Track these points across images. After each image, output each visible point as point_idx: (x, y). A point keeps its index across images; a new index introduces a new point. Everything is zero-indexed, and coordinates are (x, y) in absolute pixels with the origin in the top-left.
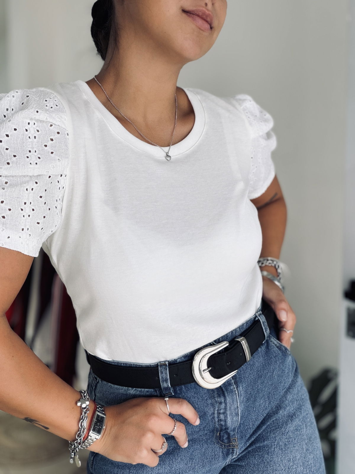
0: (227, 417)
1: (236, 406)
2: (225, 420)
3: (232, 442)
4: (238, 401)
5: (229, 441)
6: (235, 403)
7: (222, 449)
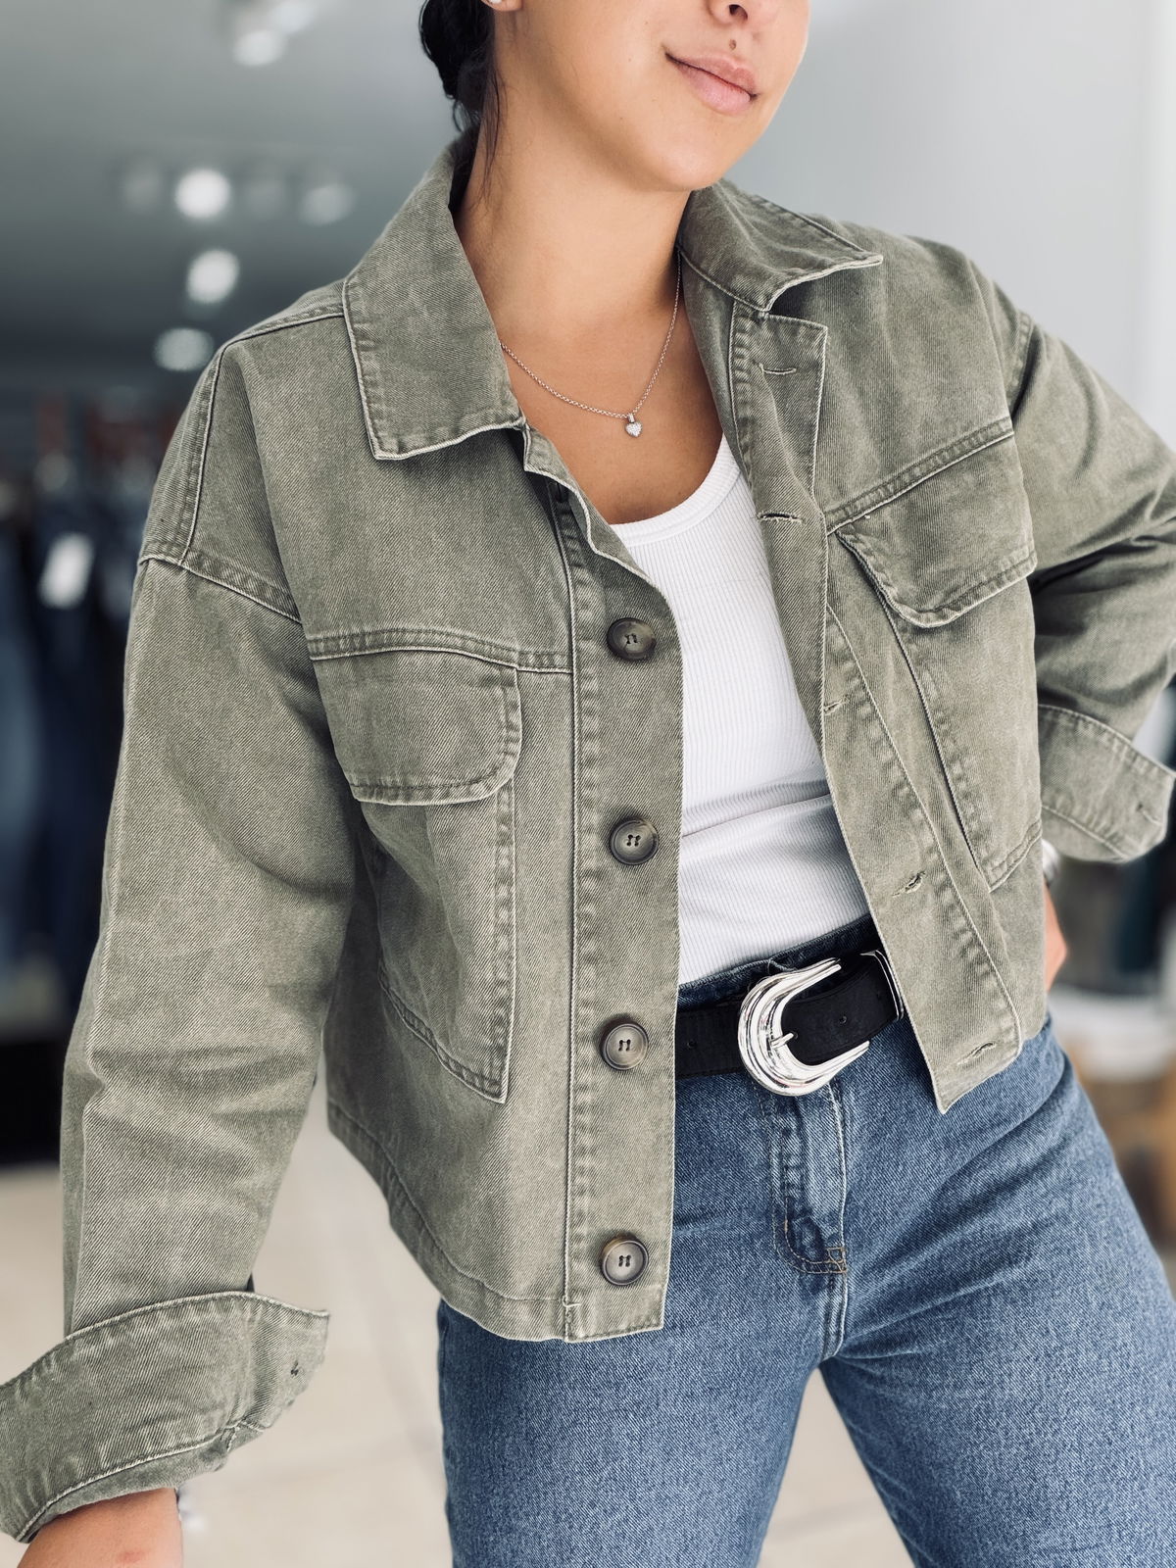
2: (802, 1184)
3: (828, 1258)
4: (840, 1133)
7: (801, 1274)
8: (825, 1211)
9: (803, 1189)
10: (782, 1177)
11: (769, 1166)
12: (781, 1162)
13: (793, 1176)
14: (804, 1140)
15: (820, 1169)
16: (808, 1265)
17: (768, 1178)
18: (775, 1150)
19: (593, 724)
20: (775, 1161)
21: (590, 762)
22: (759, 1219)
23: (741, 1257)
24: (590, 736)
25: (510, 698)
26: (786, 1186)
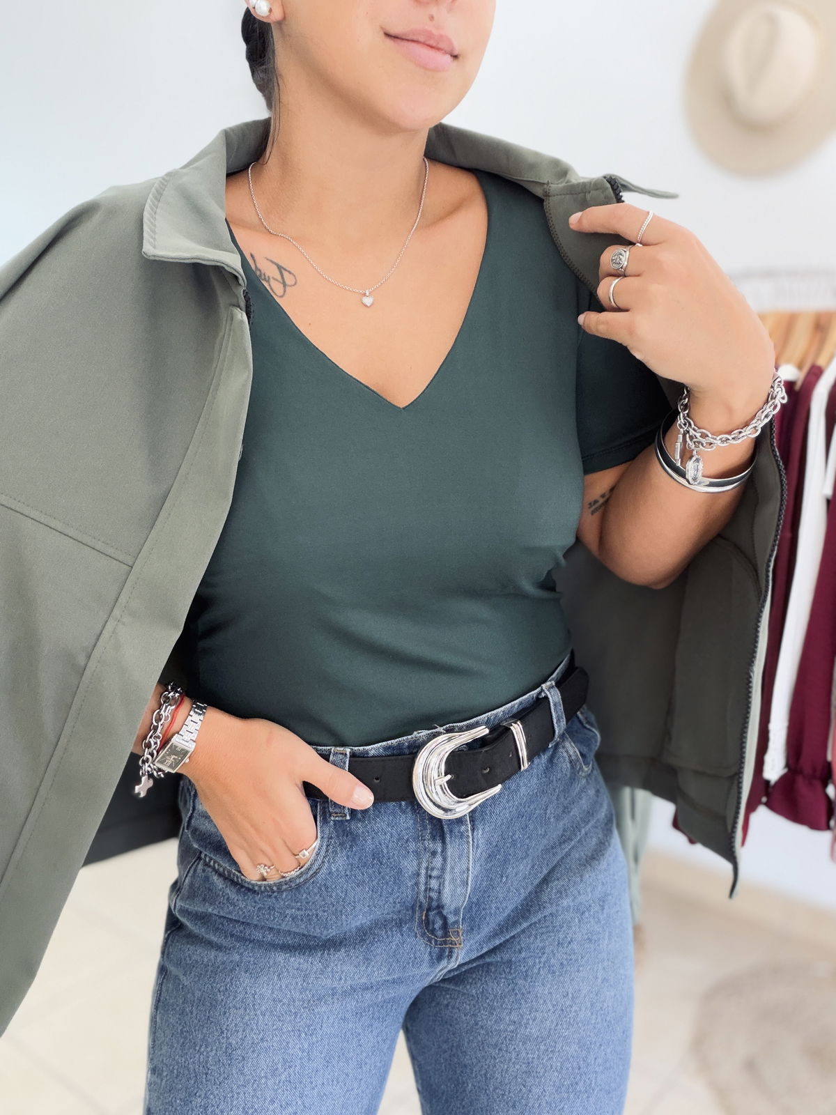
0: (444, 887)
1: (464, 867)
2: (440, 889)
3: (450, 936)
4: (471, 857)
5: (446, 934)
6: (464, 859)
7: (431, 948)
10: (426, 883)
12: (427, 873)
16: (435, 941)
17: (417, 884)
26: (428, 889)
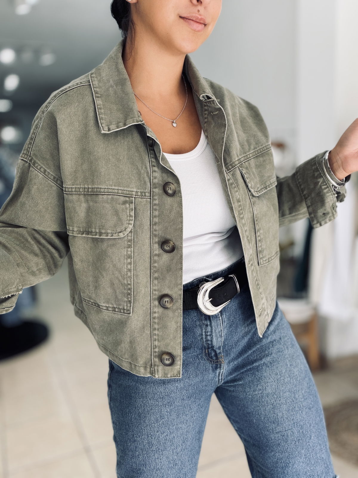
0: (213, 338)
1: (220, 330)
4: (222, 325)
5: (217, 358)
6: (219, 327)
7: (212, 365)
8: (218, 346)
9: (212, 341)
10: (206, 338)
11: (202, 335)
12: (205, 334)
13: (209, 338)
14: (211, 327)
15: (216, 335)
16: (213, 362)
17: (202, 338)
18: (204, 331)
19: (156, 213)
20: (204, 334)
21: (155, 224)
22: (200, 350)
23: (195, 360)
24: (155, 217)
25: (131, 207)
26: (207, 340)
